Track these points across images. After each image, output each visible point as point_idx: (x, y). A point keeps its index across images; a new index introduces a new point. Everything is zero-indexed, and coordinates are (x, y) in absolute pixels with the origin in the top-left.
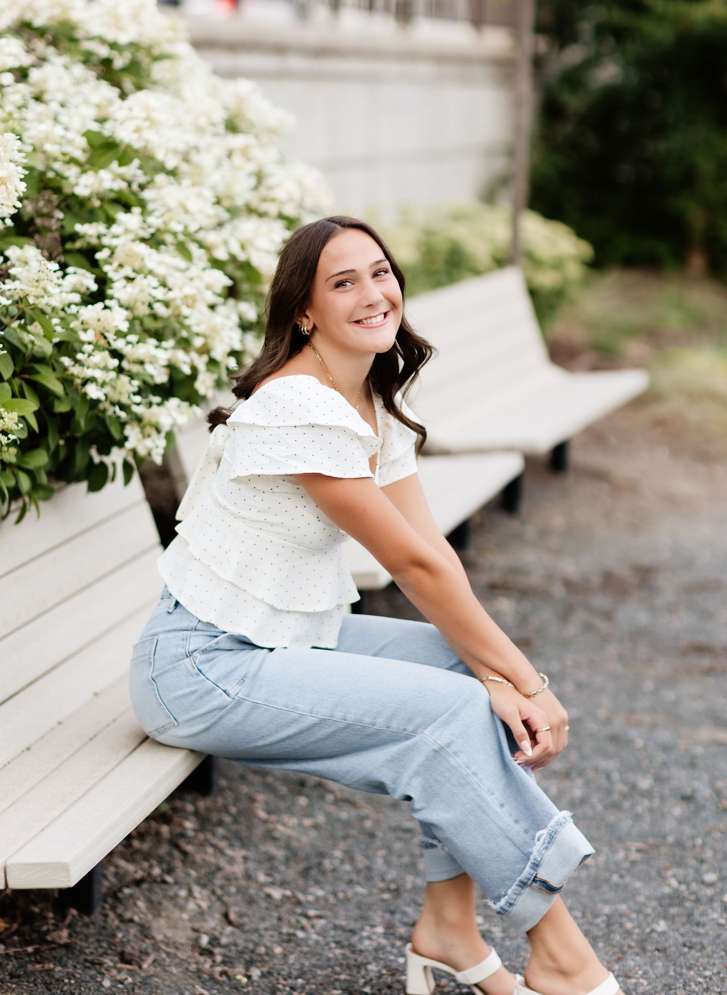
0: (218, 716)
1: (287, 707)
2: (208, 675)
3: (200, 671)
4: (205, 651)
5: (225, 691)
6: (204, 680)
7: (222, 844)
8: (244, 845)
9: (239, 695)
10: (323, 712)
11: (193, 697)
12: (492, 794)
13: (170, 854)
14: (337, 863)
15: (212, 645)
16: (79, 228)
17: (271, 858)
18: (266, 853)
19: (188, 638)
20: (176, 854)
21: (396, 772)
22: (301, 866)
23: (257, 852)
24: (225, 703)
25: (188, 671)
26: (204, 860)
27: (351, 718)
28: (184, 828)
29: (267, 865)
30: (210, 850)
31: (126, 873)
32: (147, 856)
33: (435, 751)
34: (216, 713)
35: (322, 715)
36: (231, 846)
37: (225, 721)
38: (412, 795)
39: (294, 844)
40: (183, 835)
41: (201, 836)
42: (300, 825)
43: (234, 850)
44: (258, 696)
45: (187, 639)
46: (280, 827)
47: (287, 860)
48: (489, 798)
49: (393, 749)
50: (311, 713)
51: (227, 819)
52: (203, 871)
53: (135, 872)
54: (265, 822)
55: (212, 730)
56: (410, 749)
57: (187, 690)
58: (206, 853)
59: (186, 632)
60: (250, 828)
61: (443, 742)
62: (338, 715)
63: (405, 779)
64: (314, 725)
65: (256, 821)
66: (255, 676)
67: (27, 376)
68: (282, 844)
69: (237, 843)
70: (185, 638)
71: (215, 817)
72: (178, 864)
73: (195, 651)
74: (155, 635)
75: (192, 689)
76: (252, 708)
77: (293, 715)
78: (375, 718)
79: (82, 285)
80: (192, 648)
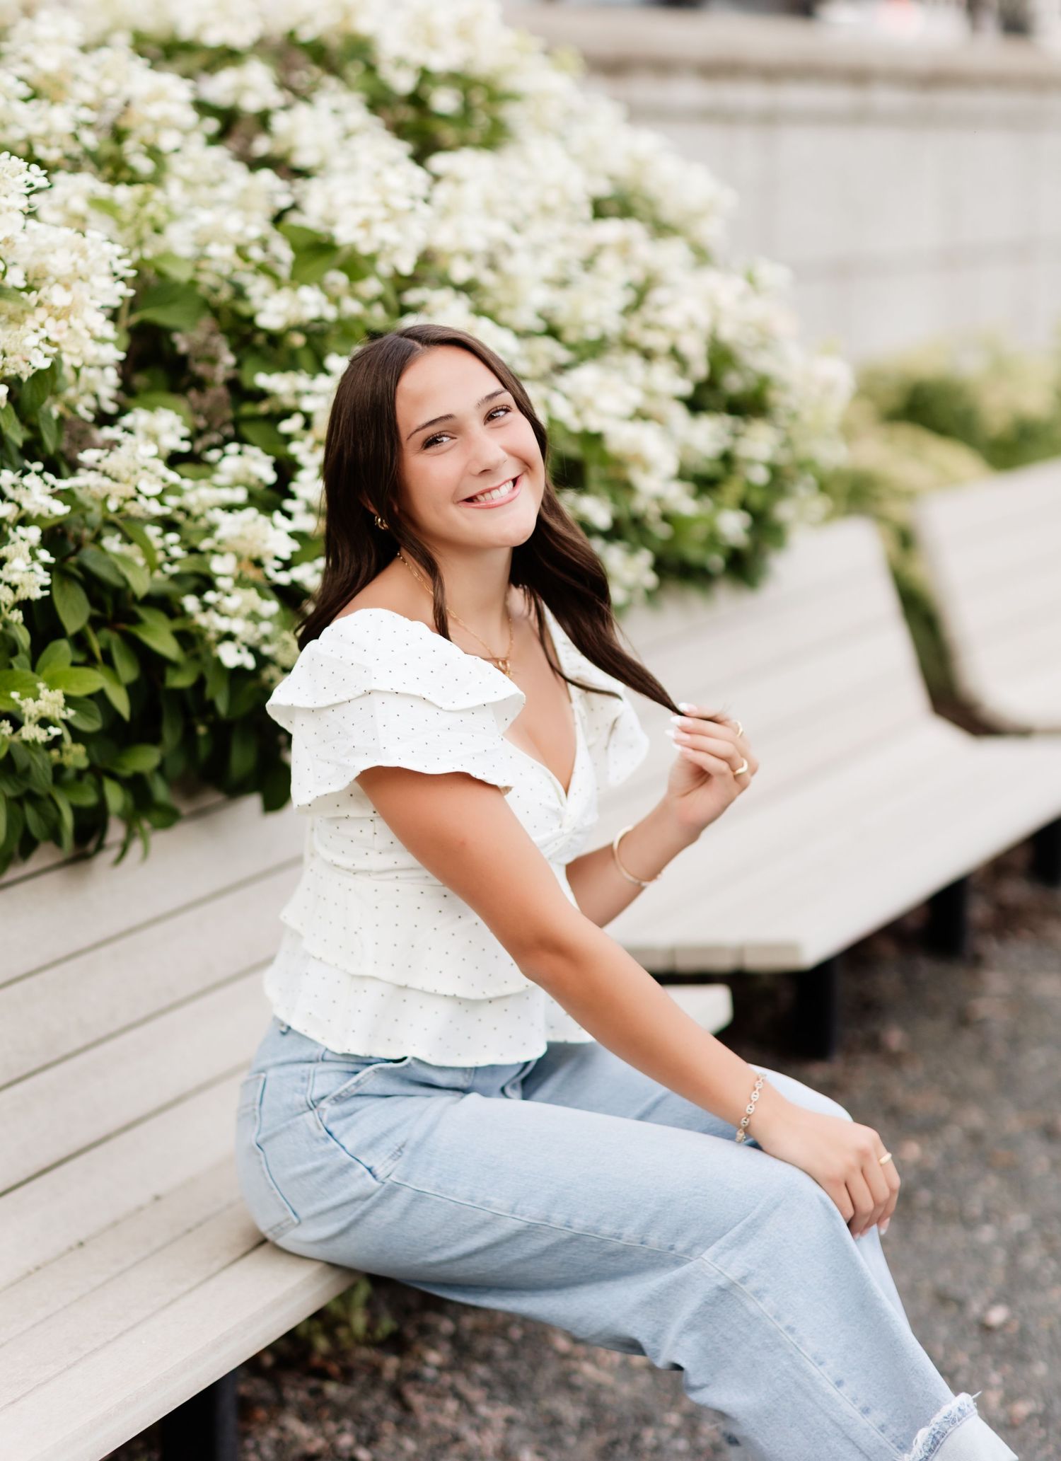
0: (358, 1212)
1: (472, 1201)
2: (343, 1141)
3: (330, 1133)
4: (339, 1099)
5: (370, 1170)
6: (336, 1150)
7: (475, 1394)
8: (514, 1399)
9: (392, 1177)
10: (532, 1212)
11: (319, 1177)
12: (821, 1364)
13: (379, 1411)
14: (665, 1435)
15: (349, 1087)
16: (263, 380)
17: (555, 1422)
18: (549, 1413)
19: (311, 1077)
20: (392, 1411)
21: (657, 1322)
22: (605, 1438)
23: (534, 1410)
24: (369, 1190)
25: (311, 1134)
26: (434, 1425)
27: (579, 1224)
28: (426, 1364)
29: (546, 1435)
30: (451, 1405)
31: (295, 1441)
32: (340, 1412)
33: (721, 1290)
34: (355, 1205)
35: (530, 1217)
36: (491, 1398)
37: (371, 1219)
38: (683, 1364)
39: (606, 1398)
40: (415, 1377)
41: (447, 1379)
42: (625, 1364)
43: (493, 1407)
44: (423, 1181)
45: (309, 1078)
46: (588, 1369)
47: (584, 1425)
48: (815, 1371)
49: (653, 1283)
50: (513, 1212)
51: (501, 1349)
52: (429, 1442)
53: (311, 1440)
54: (565, 1356)
55: (354, 1233)
56: (679, 1284)
57: (310, 1165)
58: (441, 1411)
59: (308, 1066)
60: (535, 1367)
61: (733, 1274)
62: (558, 1218)
63: (671, 1336)
64: (518, 1234)
65: (550, 1355)
66: (419, 1145)
67: (124, 626)
68: (584, 1396)
69: (502, 1393)
70: (306, 1077)
71: (482, 1344)
72: (388, 1428)
73: (323, 1098)
74: (263, 1071)
75: (317, 1164)
76: (414, 1200)
77: (483, 1215)
78: (620, 1227)
79: (249, 474)
80: (317, 1093)
